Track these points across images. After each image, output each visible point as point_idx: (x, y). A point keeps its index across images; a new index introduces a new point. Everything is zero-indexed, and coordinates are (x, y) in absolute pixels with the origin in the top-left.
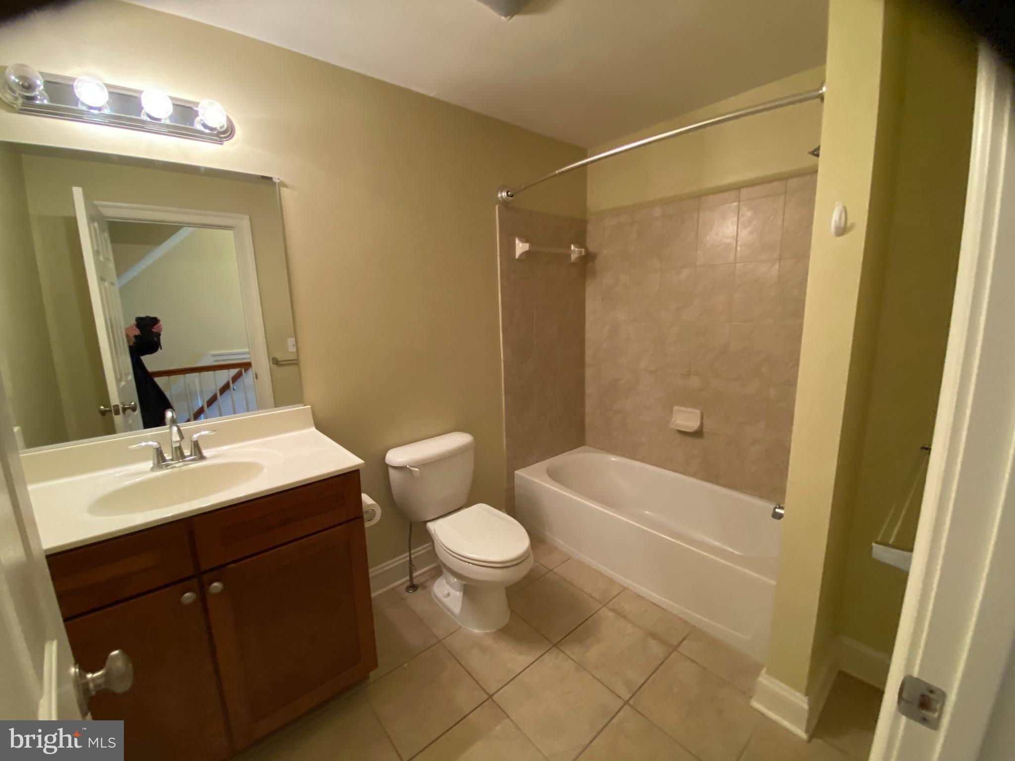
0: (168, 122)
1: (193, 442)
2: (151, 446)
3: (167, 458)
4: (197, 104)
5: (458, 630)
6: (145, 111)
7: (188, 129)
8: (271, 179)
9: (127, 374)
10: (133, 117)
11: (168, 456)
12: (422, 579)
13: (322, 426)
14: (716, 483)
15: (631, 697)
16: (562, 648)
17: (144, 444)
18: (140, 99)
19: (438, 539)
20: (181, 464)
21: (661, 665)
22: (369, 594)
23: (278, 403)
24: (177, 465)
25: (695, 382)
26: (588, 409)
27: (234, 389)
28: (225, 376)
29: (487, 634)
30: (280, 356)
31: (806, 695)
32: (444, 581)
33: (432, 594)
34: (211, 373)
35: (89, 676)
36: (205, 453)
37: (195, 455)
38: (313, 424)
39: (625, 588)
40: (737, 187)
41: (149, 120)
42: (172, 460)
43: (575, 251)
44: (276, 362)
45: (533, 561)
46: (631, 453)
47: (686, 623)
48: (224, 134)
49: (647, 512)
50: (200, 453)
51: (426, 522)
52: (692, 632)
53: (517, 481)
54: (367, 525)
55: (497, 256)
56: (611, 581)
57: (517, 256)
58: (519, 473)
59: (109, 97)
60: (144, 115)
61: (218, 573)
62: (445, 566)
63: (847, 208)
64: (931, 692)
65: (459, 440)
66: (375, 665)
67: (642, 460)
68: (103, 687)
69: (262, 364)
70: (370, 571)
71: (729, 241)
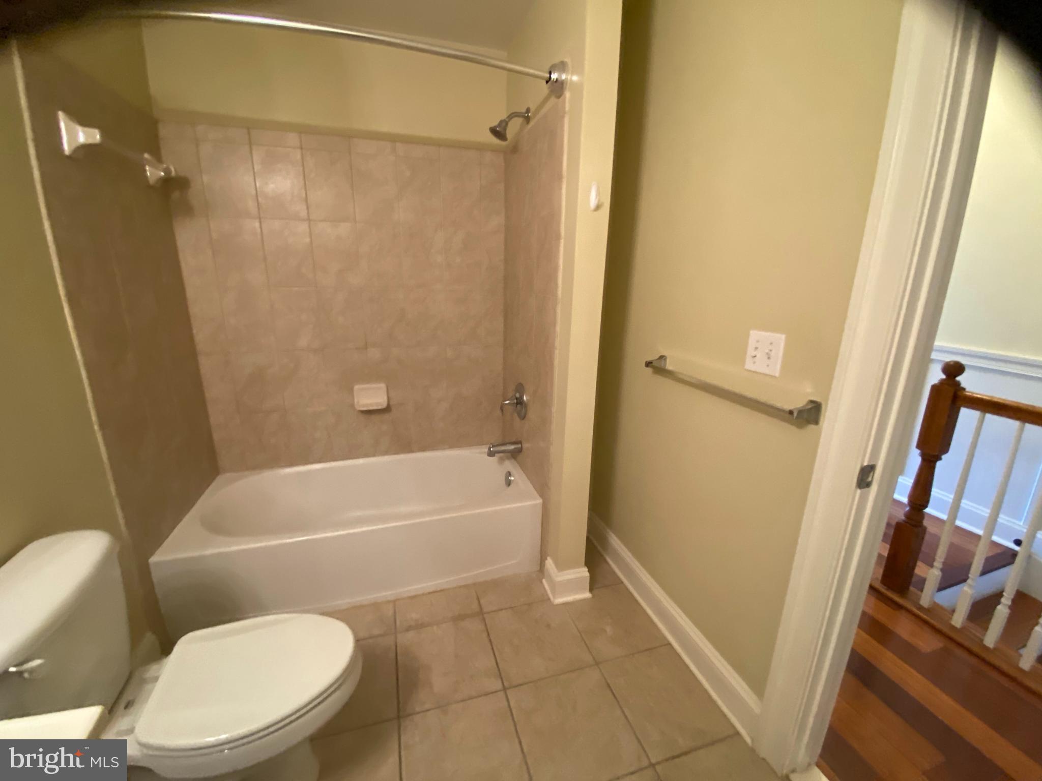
15: (502, 682)
16: (409, 711)
21: (488, 635)
25: (374, 354)
31: (585, 565)
39: (394, 601)
47: (466, 586)
56: (376, 606)
57: (67, 150)
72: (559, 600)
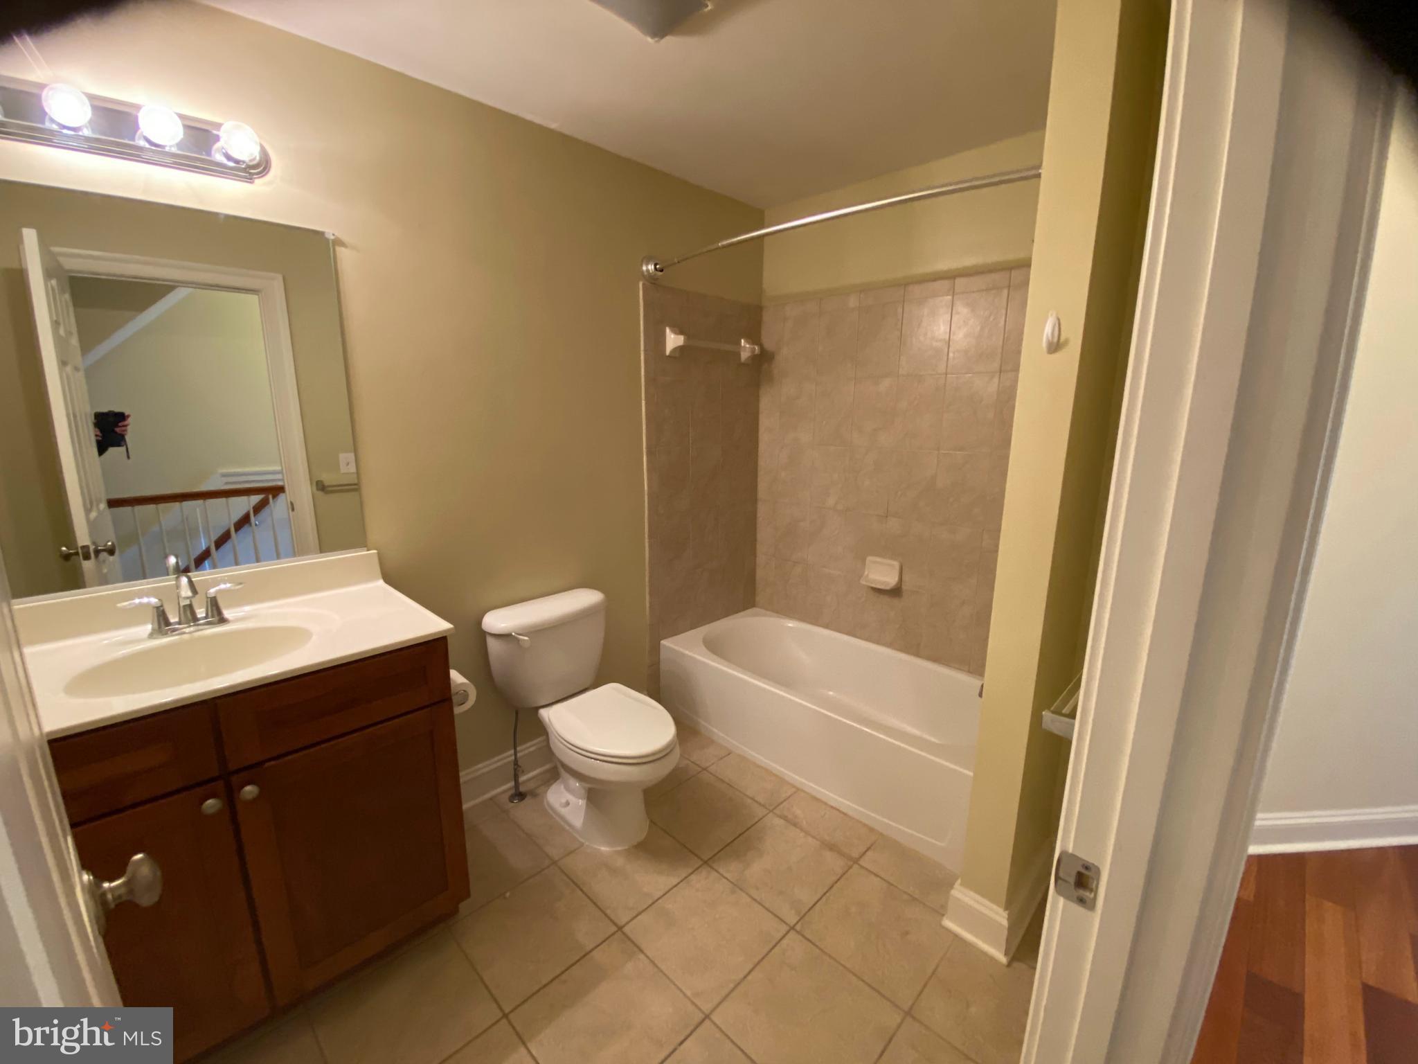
0: (174, 150)
1: (209, 599)
2: (148, 604)
3: (172, 620)
4: (218, 126)
5: (578, 848)
6: (142, 133)
7: (202, 161)
8: (321, 234)
9: (99, 502)
10: (126, 141)
11: (174, 618)
12: (531, 785)
13: (391, 579)
14: (917, 654)
15: (798, 922)
16: (715, 866)
17: (137, 601)
18: (137, 118)
19: (554, 729)
20: (192, 629)
21: (837, 882)
22: (460, 804)
23: (324, 546)
24: (187, 630)
25: (893, 526)
26: (761, 559)
27: (256, 525)
28: (242, 505)
29: (618, 852)
30: (328, 478)
31: (1006, 909)
32: (562, 787)
33: (545, 803)
34: (222, 500)
35: (106, 885)
36: (227, 614)
37: (213, 617)
38: (380, 576)
39: (798, 789)
40: (951, 276)
41: (147, 146)
42: (179, 623)
43: (746, 348)
44: (321, 487)
45: (679, 756)
46: (813, 617)
47: (872, 830)
48: (255, 170)
49: (831, 693)
50: (220, 613)
51: (538, 708)
52: (877, 841)
53: (663, 655)
54: (458, 710)
55: (640, 350)
56: (782, 781)
57: (668, 353)
58: (665, 643)
59: (92, 114)
60: (139, 139)
61: (252, 772)
62: (564, 766)
63: (1061, 321)
64: (1087, 868)
65: (586, 598)
66: (468, 895)
67: (826, 626)
68: (124, 898)
69: (301, 491)
70: (461, 774)
71: (938, 344)
72: (948, 923)
